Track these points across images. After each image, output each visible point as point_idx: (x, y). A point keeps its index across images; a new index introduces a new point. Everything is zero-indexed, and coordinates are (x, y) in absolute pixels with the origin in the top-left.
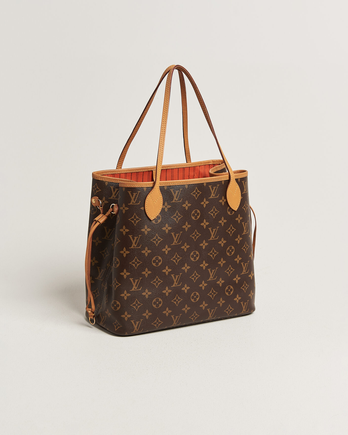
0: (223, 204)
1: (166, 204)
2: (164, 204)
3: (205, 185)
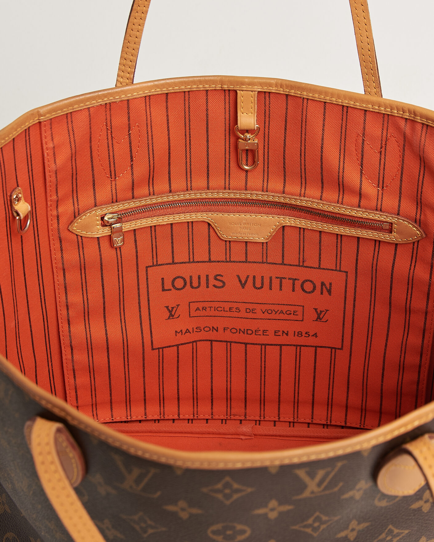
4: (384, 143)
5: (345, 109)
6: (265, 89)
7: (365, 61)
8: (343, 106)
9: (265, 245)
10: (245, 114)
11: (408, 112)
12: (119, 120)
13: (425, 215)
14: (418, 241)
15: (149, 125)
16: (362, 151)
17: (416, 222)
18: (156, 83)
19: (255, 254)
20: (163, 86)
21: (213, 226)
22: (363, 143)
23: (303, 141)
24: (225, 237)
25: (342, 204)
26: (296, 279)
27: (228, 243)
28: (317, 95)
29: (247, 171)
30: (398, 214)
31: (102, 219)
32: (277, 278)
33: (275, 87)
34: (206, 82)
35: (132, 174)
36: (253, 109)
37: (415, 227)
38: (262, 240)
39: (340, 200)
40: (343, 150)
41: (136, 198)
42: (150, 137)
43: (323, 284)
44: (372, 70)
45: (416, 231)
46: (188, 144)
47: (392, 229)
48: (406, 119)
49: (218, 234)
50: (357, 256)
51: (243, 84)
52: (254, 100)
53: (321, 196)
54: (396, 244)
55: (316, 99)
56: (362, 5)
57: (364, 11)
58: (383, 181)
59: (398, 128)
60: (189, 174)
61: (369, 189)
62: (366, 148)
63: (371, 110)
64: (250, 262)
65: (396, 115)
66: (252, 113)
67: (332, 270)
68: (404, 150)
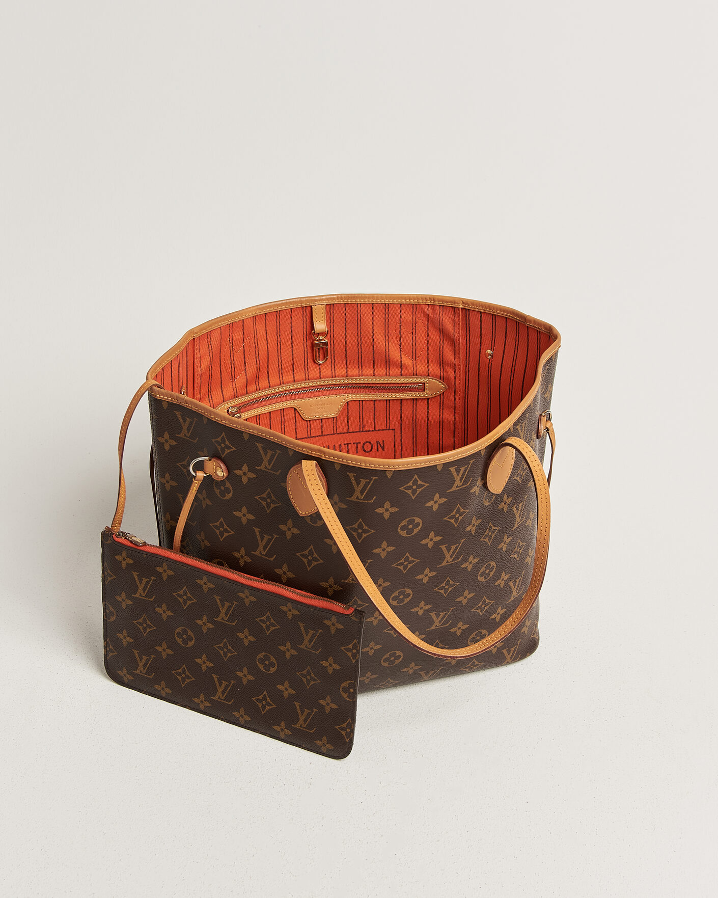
4: (414, 325)
5: (387, 306)
6: (331, 302)
8: (385, 304)
9: (335, 419)
10: (319, 322)
11: (429, 300)
12: (238, 335)
13: (447, 372)
14: (443, 393)
15: (256, 337)
16: (400, 335)
17: (440, 379)
18: (259, 307)
19: (328, 429)
20: (263, 308)
21: (298, 410)
22: (400, 329)
23: (359, 335)
24: (306, 418)
25: (389, 376)
26: (358, 443)
27: (308, 422)
28: (366, 300)
29: (319, 365)
30: (428, 376)
31: (228, 411)
32: (344, 444)
33: (337, 300)
34: (291, 303)
35: (246, 375)
36: (324, 317)
37: (441, 382)
38: (333, 415)
39: (388, 373)
40: (387, 336)
41: (249, 394)
42: (256, 346)
43: (378, 443)
45: (441, 386)
46: (279, 350)
47: (424, 388)
48: (428, 305)
49: (302, 416)
50: (401, 415)
51: (316, 300)
52: (324, 311)
53: (374, 373)
54: (428, 399)
55: (367, 303)
58: (416, 353)
59: (423, 312)
60: (280, 372)
61: (407, 361)
62: (403, 330)
63: (404, 303)
64: (325, 435)
66: (323, 321)
67: (384, 430)
68: (428, 328)
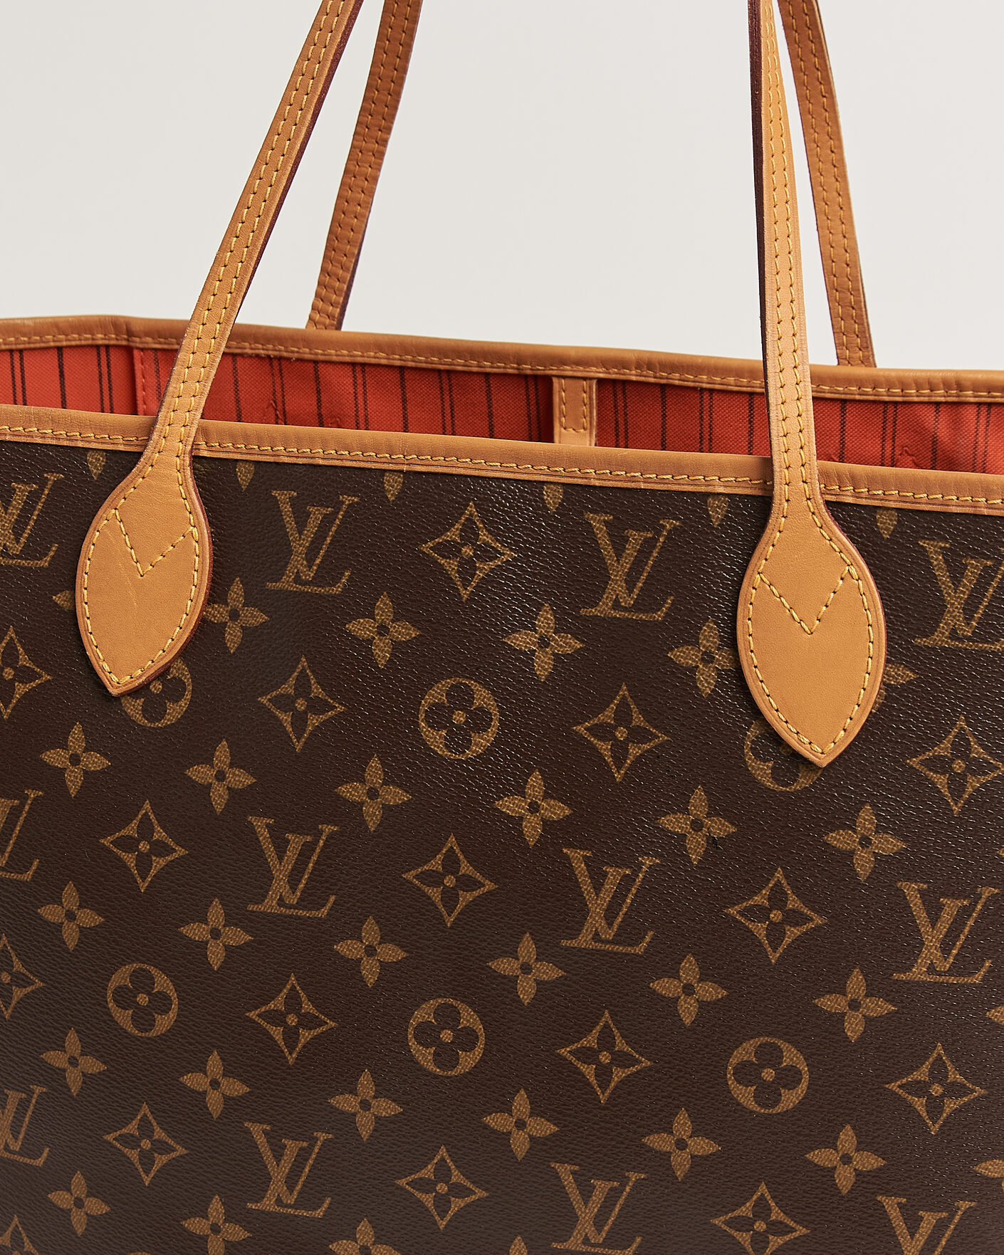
0: (706, 681)
1: (236, 592)
2: (216, 593)
3: (552, 499)
6: (613, 374)
7: (839, 289)
10: (571, 430)
11: (942, 386)
28: (731, 380)
33: (636, 368)
36: (588, 418)
44: (853, 308)
48: (939, 403)
51: (564, 361)
52: (591, 398)
55: (730, 388)
56: (835, 166)
57: (839, 179)
59: (919, 431)
63: (858, 397)
65: (916, 399)
66: (585, 429)
